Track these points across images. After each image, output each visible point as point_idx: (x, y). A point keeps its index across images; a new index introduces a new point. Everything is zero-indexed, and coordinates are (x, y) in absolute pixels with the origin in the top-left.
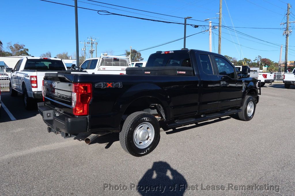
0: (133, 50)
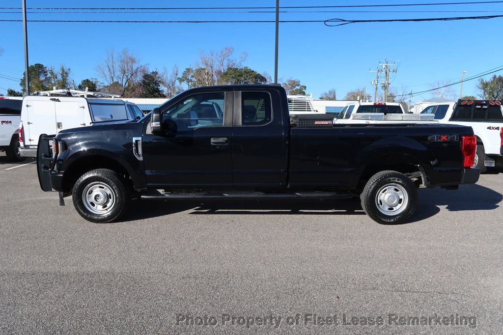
0: (497, 77)
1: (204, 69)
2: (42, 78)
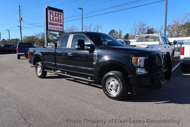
2: (114, 34)
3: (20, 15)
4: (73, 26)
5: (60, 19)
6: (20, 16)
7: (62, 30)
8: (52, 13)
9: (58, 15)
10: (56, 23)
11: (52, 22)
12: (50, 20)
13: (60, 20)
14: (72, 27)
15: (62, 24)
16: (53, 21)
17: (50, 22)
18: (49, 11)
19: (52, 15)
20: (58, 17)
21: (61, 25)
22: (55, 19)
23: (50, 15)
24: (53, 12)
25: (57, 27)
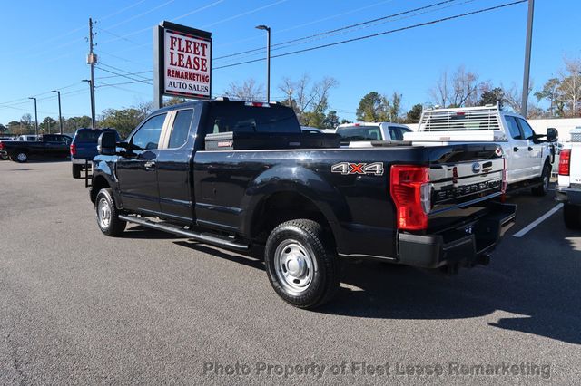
1: (571, 78)
2: (376, 106)
3: (92, 48)
4: (252, 82)
5: (202, 60)
6: (91, 52)
7: (208, 94)
8: (177, 43)
9: (195, 48)
10: (189, 70)
11: (177, 68)
12: (172, 64)
13: (200, 63)
14: (248, 84)
15: (208, 73)
16: (179, 65)
17: (172, 67)
18: (168, 36)
19: (176, 48)
20: (195, 53)
21: (203, 79)
22: (185, 61)
23: (172, 48)
24: (180, 40)
25: (193, 83)
